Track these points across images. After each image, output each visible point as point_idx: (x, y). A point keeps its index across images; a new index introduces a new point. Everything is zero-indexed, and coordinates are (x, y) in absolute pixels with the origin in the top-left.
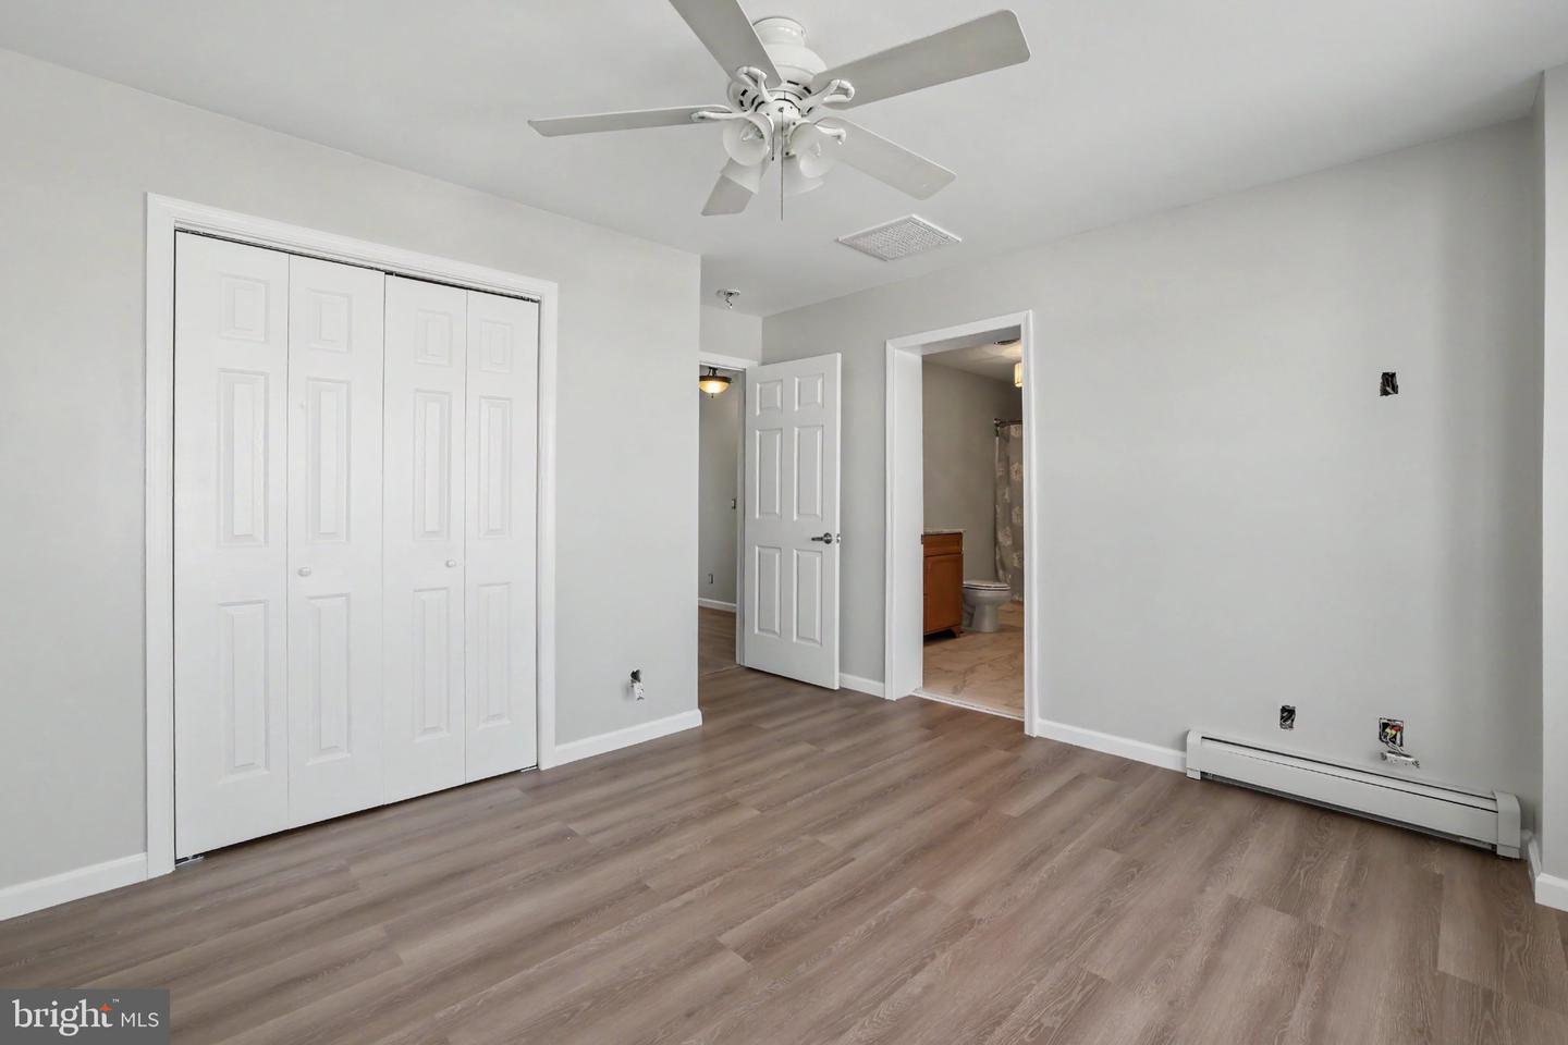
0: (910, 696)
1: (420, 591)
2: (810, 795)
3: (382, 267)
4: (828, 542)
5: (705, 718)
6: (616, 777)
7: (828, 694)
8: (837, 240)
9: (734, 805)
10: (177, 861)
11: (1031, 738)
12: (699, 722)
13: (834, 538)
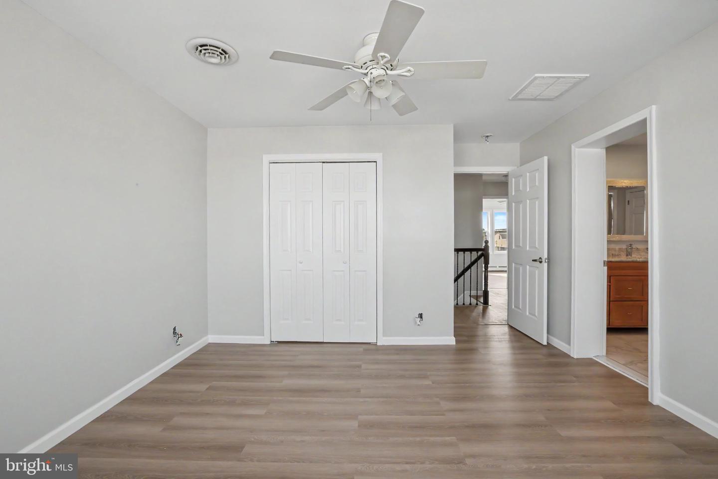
0: (591, 359)
1: (335, 271)
2: (463, 385)
3: (320, 161)
4: (541, 262)
5: (457, 341)
6: (397, 354)
7: (540, 346)
8: (509, 100)
9: (425, 377)
10: (271, 342)
11: (651, 404)
12: (454, 343)
13: (543, 260)
